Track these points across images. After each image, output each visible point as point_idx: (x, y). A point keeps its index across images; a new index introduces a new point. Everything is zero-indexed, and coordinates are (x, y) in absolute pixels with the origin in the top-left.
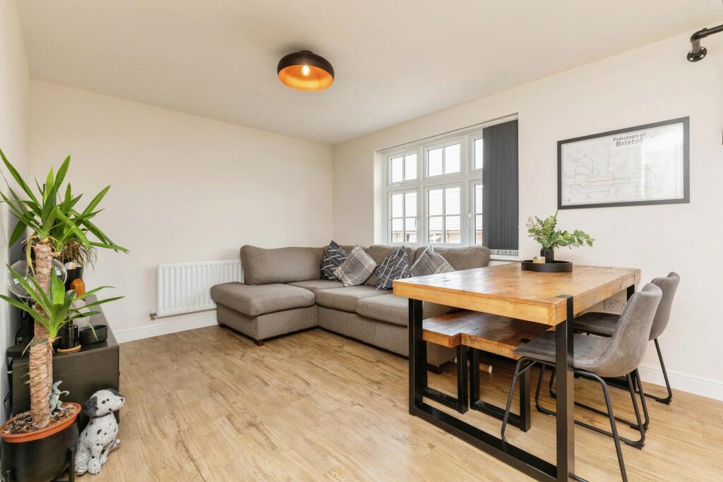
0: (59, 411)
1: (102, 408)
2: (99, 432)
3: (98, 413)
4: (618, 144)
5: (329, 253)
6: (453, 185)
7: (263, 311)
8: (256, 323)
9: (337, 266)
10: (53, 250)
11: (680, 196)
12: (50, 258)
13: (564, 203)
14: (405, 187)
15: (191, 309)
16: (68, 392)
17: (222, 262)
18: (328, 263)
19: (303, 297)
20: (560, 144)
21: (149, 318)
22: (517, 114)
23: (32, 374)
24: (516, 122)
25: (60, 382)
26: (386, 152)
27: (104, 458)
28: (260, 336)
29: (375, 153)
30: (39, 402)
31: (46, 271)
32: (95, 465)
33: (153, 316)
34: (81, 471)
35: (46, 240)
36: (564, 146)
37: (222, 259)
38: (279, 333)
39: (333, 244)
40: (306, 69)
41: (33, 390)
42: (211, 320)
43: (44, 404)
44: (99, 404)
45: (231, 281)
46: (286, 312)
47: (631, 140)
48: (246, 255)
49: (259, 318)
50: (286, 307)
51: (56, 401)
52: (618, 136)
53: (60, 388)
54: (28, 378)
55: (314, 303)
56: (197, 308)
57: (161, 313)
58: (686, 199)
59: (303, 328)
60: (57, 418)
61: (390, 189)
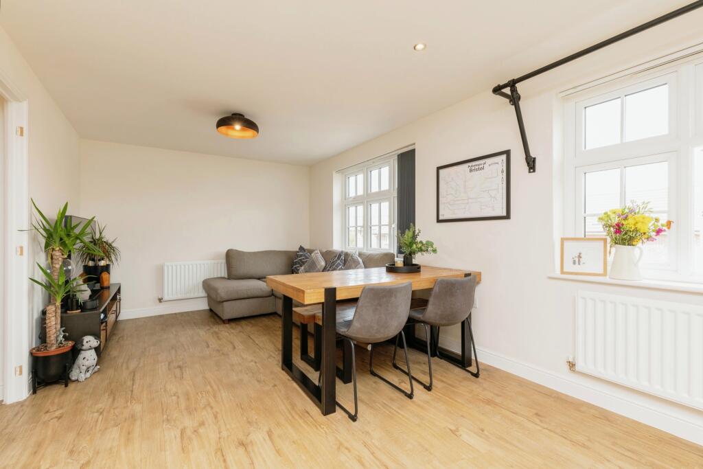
0: (61, 343)
1: (86, 346)
2: (84, 358)
3: (84, 348)
4: (471, 171)
5: (297, 255)
6: (384, 200)
7: (226, 298)
8: (223, 307)
9: (301, 266)
10: (63, 255)
11: (504, 214)
12: (60, 259)
13: (441, 218)
14: (357, 201)
15: (188, 296)
16: (67, 334)
17: (213, 261)
18: (296, 263)
19: (261, 289)
20: (439, 169)
21: (158, 301)
22: (414, 144)
23: (47, 322)
24: (413, 151)
25: (64, 328)
26: (345, 172)
27: (88, 375)
28: (226, 316)
29: (334, 173)
30: (50, 337)
31: (58, 266)
32: (82, 377)
33: (160, 300)
34: (73, 378)
35: (58, 249)
36: (441, 171)
37: (213, 259)
38: (241, 316)
39: (301, 248)
40: (238, 127)
41: (47, 330)
42: (203, 305)
43: (53, 338)
44: (85, 343)
45: (219, 276)
46: (247, 301)
47: (477, 167)
48: (230, 256)
49: (225, 303)
50: (246, 296)
51: (61, 337)
52: (470, 164)
53: (63, 331)
54: (45, 323)
55: (271, 294)
56: (192, 296)
57: (166, 298)
58: (508, 217)
59: (262, 313)
60: (60, 347)
61: (347, 203)
